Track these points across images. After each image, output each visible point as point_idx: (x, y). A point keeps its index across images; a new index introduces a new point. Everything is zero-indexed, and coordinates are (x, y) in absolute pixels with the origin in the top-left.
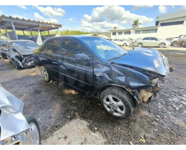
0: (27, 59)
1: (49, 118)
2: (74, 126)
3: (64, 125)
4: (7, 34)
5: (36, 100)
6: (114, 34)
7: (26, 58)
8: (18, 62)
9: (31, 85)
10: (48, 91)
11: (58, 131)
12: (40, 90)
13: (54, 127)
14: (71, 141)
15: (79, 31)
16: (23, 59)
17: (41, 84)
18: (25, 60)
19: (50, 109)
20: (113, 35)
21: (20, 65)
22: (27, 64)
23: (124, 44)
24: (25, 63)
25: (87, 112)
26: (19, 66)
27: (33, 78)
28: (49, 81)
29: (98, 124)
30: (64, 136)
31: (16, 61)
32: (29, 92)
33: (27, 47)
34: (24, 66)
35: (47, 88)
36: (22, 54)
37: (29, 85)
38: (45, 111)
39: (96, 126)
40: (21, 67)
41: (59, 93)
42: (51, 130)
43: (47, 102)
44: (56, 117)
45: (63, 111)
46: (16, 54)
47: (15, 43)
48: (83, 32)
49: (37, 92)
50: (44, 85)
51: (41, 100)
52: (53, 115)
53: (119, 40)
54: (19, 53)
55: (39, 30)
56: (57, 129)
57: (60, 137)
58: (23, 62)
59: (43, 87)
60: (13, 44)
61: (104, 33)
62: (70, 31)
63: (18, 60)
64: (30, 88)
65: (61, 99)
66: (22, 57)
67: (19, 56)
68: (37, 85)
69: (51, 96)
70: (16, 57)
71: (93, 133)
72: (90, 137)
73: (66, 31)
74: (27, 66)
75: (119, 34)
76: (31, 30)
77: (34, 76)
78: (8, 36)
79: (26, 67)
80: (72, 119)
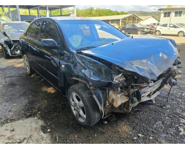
0: (16, 46)
1: (9, 111)
2: (28, 123)
3: (19, 120)
4: (10, 14)
5: (6, 93)
6: (167, 14)
7: (16, 44)
8: (7, 48)
9: (10, 77)
10: (23, 85)
11: (9, 124)
12: (16, 84)
13: (8, 120)
14: (15, 134)
15: (109, 10)
16: (13, 46)
17: (21, 77)
18: (15, 47)
19: (15, 103)
20: (165, 16)
21: (8, 52)
22: (16, 52)
23: (179, 32)
24: (14, 50)
25: (52, 114)
26: (7, 54)
27: (16, 70)
28: (30, 75)
29: (55, 127)
30: (12, 129)
31: (5, 47)
32: (4, 83)
33: (20, 30)
34: (12, 55)
35: (25, 82)
36: (11, 39)
37: (8, 77)
38: (9, 104)
39: (51, 128)
40: (9, 55)
41: (35, 90)
42: (3, 122)
43: (16, 96)
44: (16, 112)
45: (26, 107)
46: (6, 39)
47: (7, 25)
48: (116, 11)
49: (12, 85)
50: (23, 79)
51: (11, 93)
52: (14, 110)
53: (172, 26)
54: (9, 37)
55: (48, 9)
56: (10, 122)
57: (7, 129)
58: (12, 49)
59: (21, 80)
60: (5, 26)
61: (152, 12)
62: (95, 9)
63: (7, 46)
64: (8, 80)
65: (33, 96)
66: (12, 43)
67: (9, 42)
68: (16, 77)
69: (23, 91)
70: (6, 42)
71: (43, 133)
72: (36, 136)
73: (88, 9)
74: (16, 54)
75: (176, 16)
76: (38, 9)
77: (19, 68)
78: (10, 16)
79: (14, 56)
80: (31, 116)
